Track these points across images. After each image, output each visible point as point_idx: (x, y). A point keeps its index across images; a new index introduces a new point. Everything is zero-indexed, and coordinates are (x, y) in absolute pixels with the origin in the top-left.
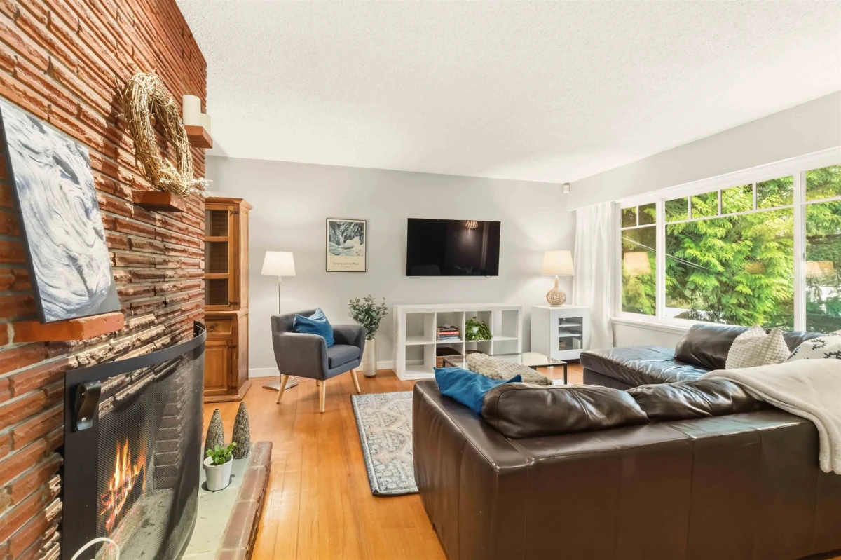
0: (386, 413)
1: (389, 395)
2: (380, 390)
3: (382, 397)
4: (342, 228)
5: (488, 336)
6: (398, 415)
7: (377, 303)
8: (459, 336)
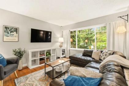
0: (28, 83)
1: (28, 75)
2: (24, 74)
3: (26, 77)
4: (10, 29)
5: (50, 55)
6: (32, 83)
7: (22, 50)
8: (45, 56)
